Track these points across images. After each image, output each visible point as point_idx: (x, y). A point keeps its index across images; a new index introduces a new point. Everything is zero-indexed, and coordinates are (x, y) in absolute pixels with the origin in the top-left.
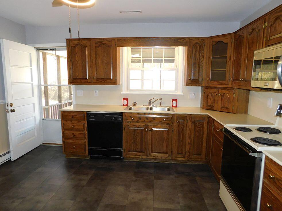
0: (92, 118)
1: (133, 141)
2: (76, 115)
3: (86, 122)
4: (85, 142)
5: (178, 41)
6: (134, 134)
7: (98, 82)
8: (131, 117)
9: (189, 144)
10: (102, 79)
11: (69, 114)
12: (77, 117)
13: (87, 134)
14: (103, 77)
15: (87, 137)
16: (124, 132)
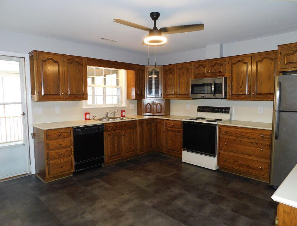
0: (79, 132)
1: (112, 147)
2: (63, 132)
3: (72, 138)
4: (72, 159)
5: (130, 66)
6: (113, 141)
7: (70, 98)
8: (111, 127)
9: (145, 140)
10: (74, 95)
11: (55, 132)
12: (64, 133)
13: (73, 150)
14: (75, 93)
15: (73, 153)
16: (104, 140)
